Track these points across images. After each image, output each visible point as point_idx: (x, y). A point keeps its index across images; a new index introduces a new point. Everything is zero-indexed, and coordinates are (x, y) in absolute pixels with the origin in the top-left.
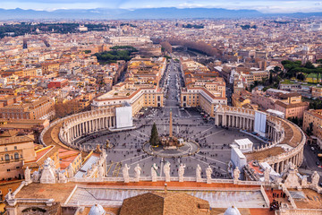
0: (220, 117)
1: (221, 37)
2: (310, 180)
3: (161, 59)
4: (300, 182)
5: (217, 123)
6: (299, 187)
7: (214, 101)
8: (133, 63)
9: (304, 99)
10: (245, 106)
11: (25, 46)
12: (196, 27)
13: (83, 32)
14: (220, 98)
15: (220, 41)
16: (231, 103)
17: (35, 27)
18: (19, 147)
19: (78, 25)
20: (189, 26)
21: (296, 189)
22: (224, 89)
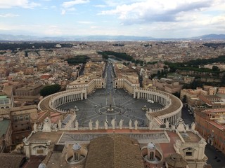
0: (137, 93)
1: (134, 51)
2: (190, 127)
3: (103, 62)
4: (185, 128)
5: (134, 97)
6: (185, 131)
7: (133, 85)
8: (87, 65)
9: (180, 83)
10: (149, 87)
11: (27, 55)
12: (120, 45)
13: (59, 48)
14: (136, 83)
15: (134, 53)
16: (142, 86)
17: (32, 45)
18: (29, 111)
19: (56, 44)
20: (116, 45)
21: (183, 132)
22: (137, 78)
